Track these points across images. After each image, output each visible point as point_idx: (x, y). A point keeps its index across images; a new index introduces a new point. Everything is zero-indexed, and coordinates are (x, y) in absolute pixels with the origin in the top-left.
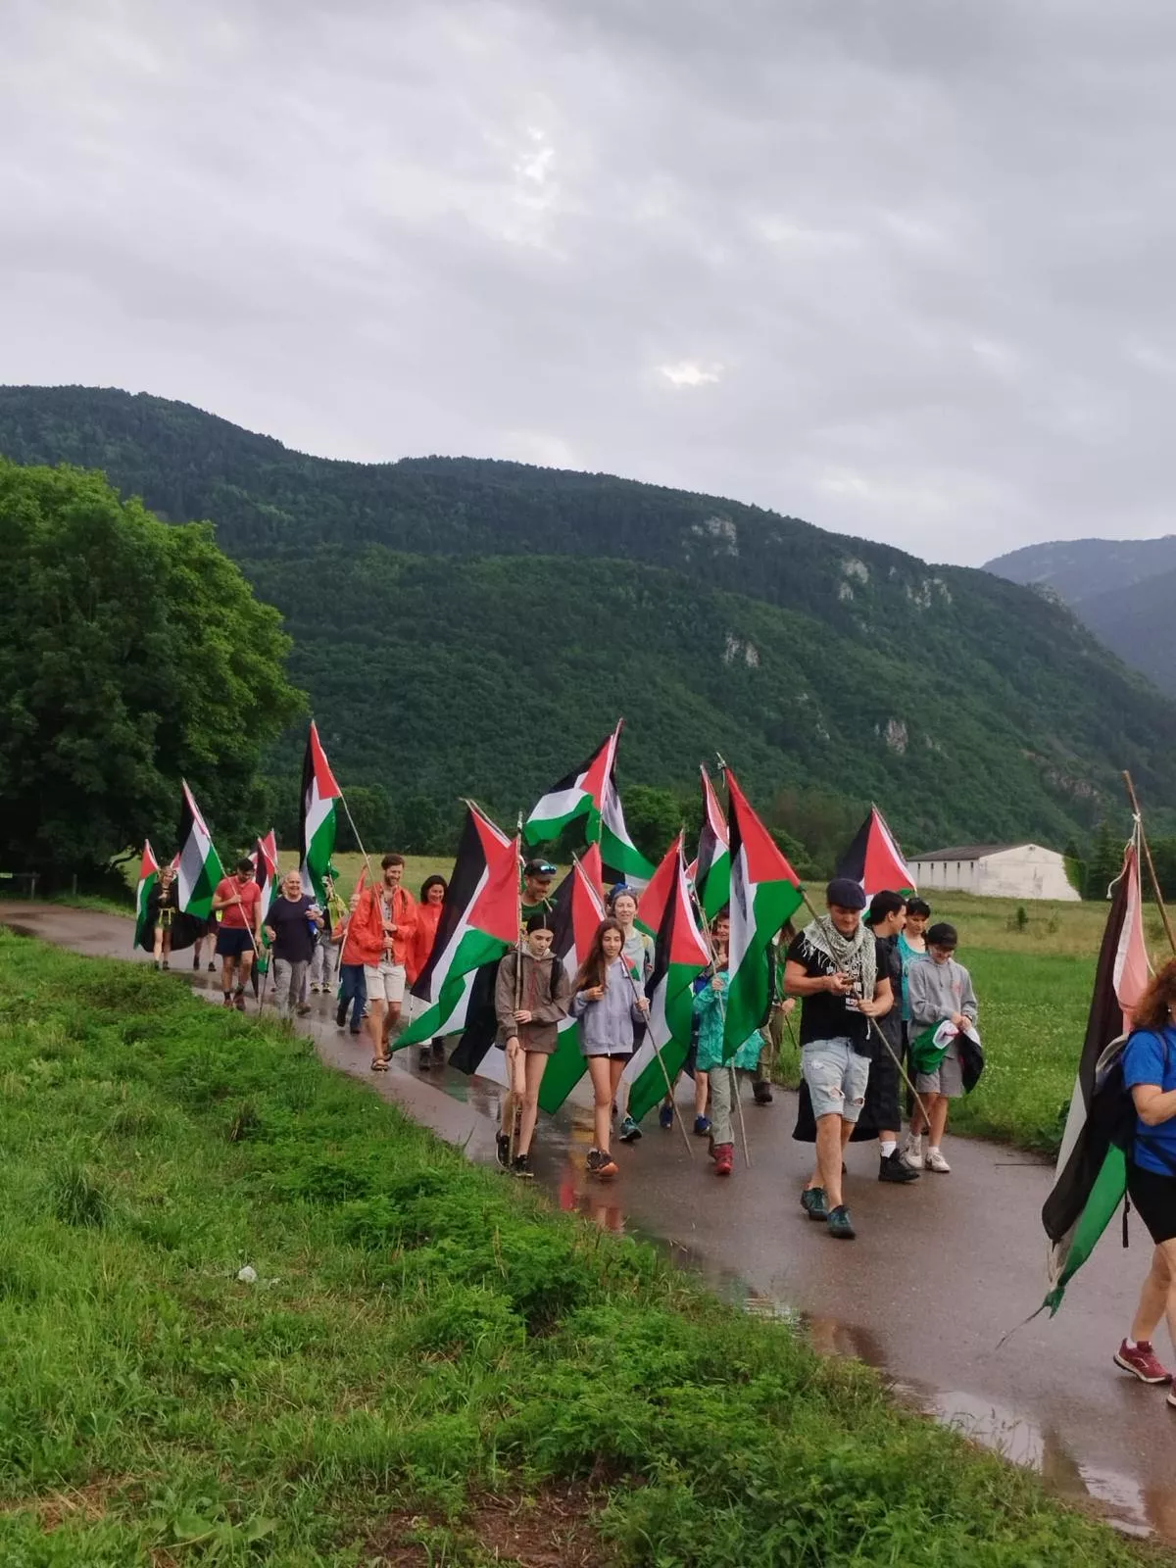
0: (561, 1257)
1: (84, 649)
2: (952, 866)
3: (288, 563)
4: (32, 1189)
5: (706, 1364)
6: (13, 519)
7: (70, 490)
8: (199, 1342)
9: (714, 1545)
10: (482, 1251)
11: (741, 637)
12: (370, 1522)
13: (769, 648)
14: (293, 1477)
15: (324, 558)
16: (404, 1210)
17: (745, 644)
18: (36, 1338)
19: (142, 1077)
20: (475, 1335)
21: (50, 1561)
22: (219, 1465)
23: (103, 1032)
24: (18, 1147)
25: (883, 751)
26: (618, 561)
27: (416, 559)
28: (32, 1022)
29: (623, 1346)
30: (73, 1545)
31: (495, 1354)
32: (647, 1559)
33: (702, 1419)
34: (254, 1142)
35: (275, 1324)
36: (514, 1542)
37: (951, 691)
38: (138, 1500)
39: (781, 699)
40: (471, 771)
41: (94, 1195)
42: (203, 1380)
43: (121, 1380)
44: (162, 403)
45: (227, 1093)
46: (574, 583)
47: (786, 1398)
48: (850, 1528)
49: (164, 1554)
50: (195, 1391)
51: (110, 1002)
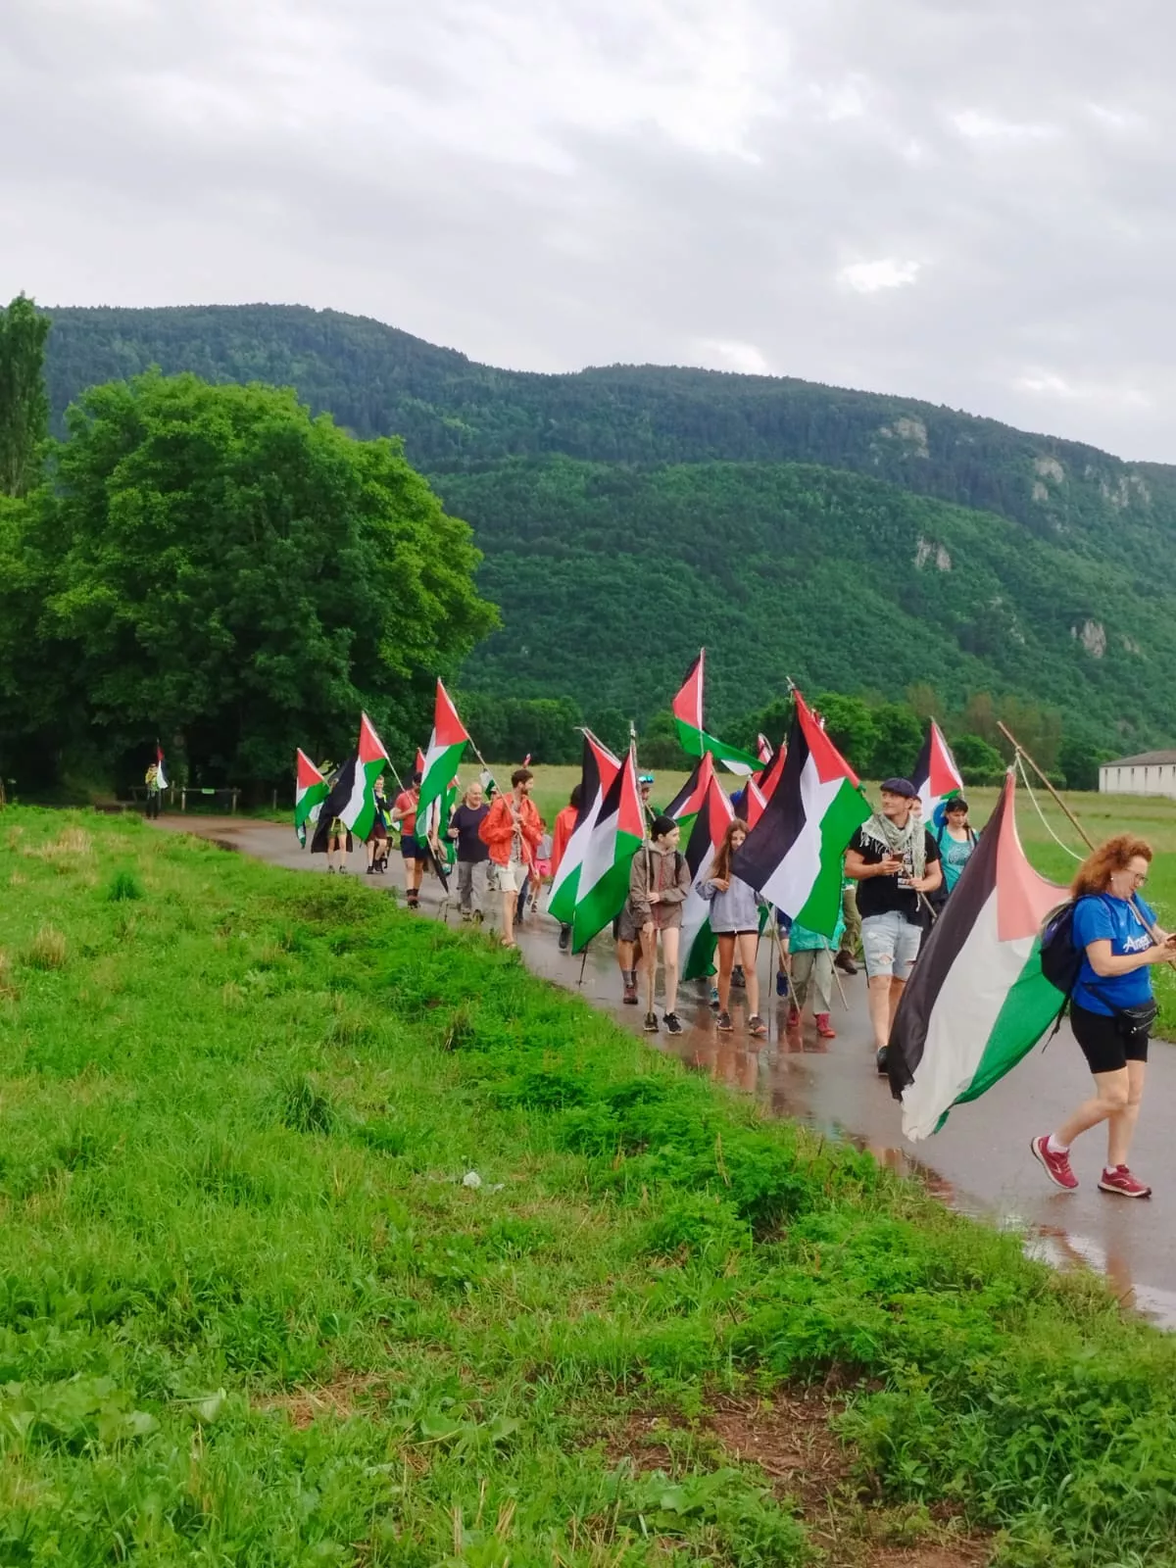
0: (785, 1164)
1: (279, 566)
2: (1154, 770)
3: (475, 477)
4: (259, 1096)
5: (936, 1271)
6: (207, 439)
7: (261, 409)
8: (431, 1246)
9: (956, 1449)
10: (703, 1158)
11: (931, 540)
12: (611, 1423)
13: (961, 552)
14: (532, 1378)
15: (510, 471)
16: (622, 1118)
17: (937, 547)
18: (275, 1241)
19: (355, 987)
20: (702, 1241)
21: (305, 1456)
22: (459, 1366)
23: (315, 943)
24: (240, 1056)
25: (1080, 654)
26: (805, 466)
27: (602, 469)
28: (244, 935)
29: (853, 1252)
30: (326, 1441)
31: (722, 1261)
32: (889, 1463)
33: (937, 1325)
34: (468, 1050)
35: (503, 1229)
36: (755, 1444)
37: (1151, 592)
38: (383, 1399)
39: (974, 603)
40: (659, 681)
41: (320, 1102)
42: (437, 1283)
43: (358, 1282)
44: (346, 319)
45: (438, 1003)
46: (761, 490)
47: (1020, 1305)
48: (1095, 1435)
49: (413, 1452)
50: (430, 1294)
51: (318, 914)
